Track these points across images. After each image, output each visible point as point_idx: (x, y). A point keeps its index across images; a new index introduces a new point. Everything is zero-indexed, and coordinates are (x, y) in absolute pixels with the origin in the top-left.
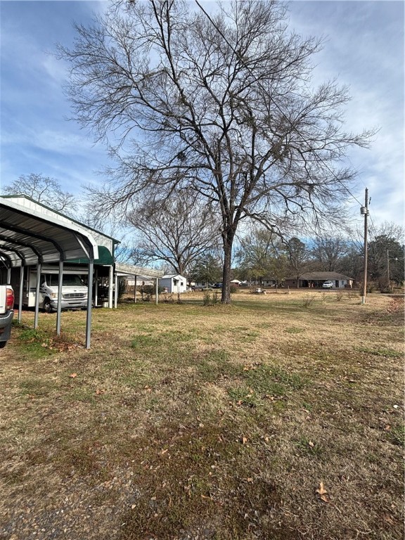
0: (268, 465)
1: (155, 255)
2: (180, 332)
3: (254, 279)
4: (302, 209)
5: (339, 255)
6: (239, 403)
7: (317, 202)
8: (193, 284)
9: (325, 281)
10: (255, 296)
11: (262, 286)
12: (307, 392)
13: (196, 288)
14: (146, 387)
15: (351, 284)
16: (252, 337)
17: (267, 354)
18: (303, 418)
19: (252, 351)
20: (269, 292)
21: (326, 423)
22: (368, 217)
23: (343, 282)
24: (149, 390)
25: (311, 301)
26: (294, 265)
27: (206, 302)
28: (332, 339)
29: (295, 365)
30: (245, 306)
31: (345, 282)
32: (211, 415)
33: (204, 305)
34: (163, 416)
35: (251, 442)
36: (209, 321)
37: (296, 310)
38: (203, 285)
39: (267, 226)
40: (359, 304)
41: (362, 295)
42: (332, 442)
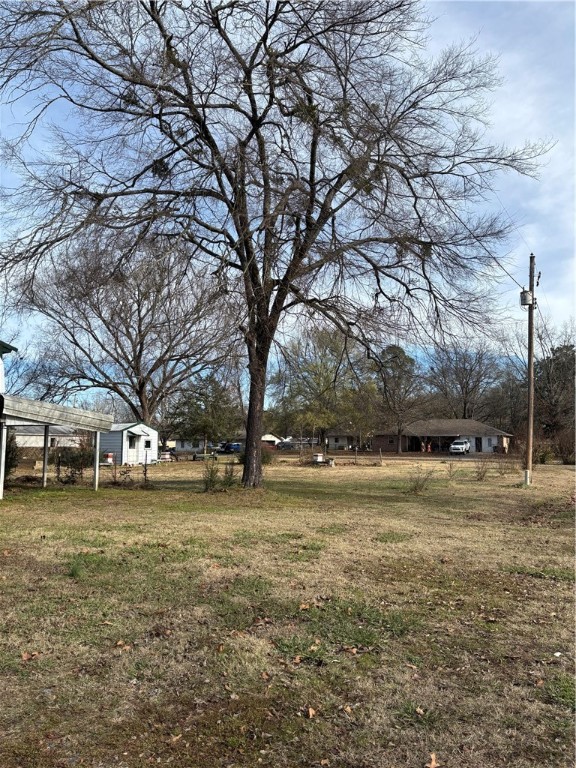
0: (353, 742)
1: (84, 377)
2: (164, 546)
3: (308, 434)
4: (408, 291)
5: (483, 384)
6: (297, 660)
7: (437, 279)
8: (171, 444)
9: (454, 438)
10: (311, 470)
11: (326, 450)
12: (415, 640)
13: (180, 454)
14: (120, 643)
15: (505, 445)
16: (312, 551)
17: (342, 580)
18: (407, 677)
19: (313, 578)
20: (341, 461)
21: (445, 681)
22: (535, 312)
23: (490, 440)
24: (128, 648)
25: (426, 480)
26: (391, 404)
27: (209, 485)
28: (462, 553)
29: (393, 597)
30: (291, 492)
31: (495, 442)
32: (251, 680)
33: (206, 491)
34: (162, 687)
35: (322, 715)
36: (223, 523)
37: (397, 500)
38: (196, 445)
39: (338, 325)
40: (519, 486)
41: (525, 467)
42: (454, 707)
